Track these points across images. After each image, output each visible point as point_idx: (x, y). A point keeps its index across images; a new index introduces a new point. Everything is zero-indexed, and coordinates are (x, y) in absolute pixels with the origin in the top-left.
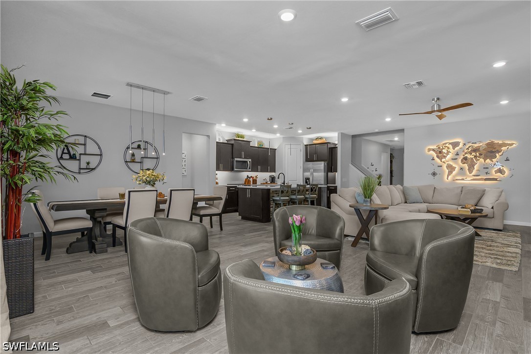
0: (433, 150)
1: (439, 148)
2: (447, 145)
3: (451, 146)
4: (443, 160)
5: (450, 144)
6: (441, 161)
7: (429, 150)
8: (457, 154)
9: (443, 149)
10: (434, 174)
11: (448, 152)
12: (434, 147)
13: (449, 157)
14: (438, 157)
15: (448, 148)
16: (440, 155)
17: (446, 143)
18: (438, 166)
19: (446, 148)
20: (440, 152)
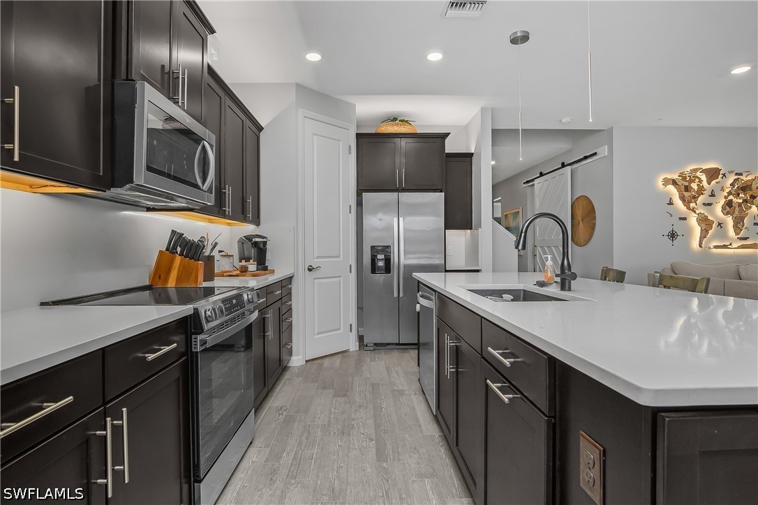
0: (674, 182)
1: (684, 179)
2: (698, 174)
3: (704, 178)
4: (692, 205)
5: (704, 171)
6: (689, 208)
7: (666, 182)
8: (712, 195)
9: (691, 181)
10: (673, 235)
11: (701, 190)
12: (675, 176)
13: (701, 199)
14: (682, 198)
15: (701, 181)
16: (687, 194)
17: (696, 170)
18: (680, 219)
19: (697, 180)
20: (687, 189)
